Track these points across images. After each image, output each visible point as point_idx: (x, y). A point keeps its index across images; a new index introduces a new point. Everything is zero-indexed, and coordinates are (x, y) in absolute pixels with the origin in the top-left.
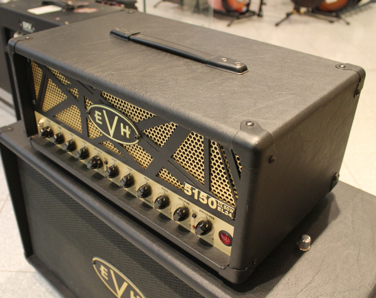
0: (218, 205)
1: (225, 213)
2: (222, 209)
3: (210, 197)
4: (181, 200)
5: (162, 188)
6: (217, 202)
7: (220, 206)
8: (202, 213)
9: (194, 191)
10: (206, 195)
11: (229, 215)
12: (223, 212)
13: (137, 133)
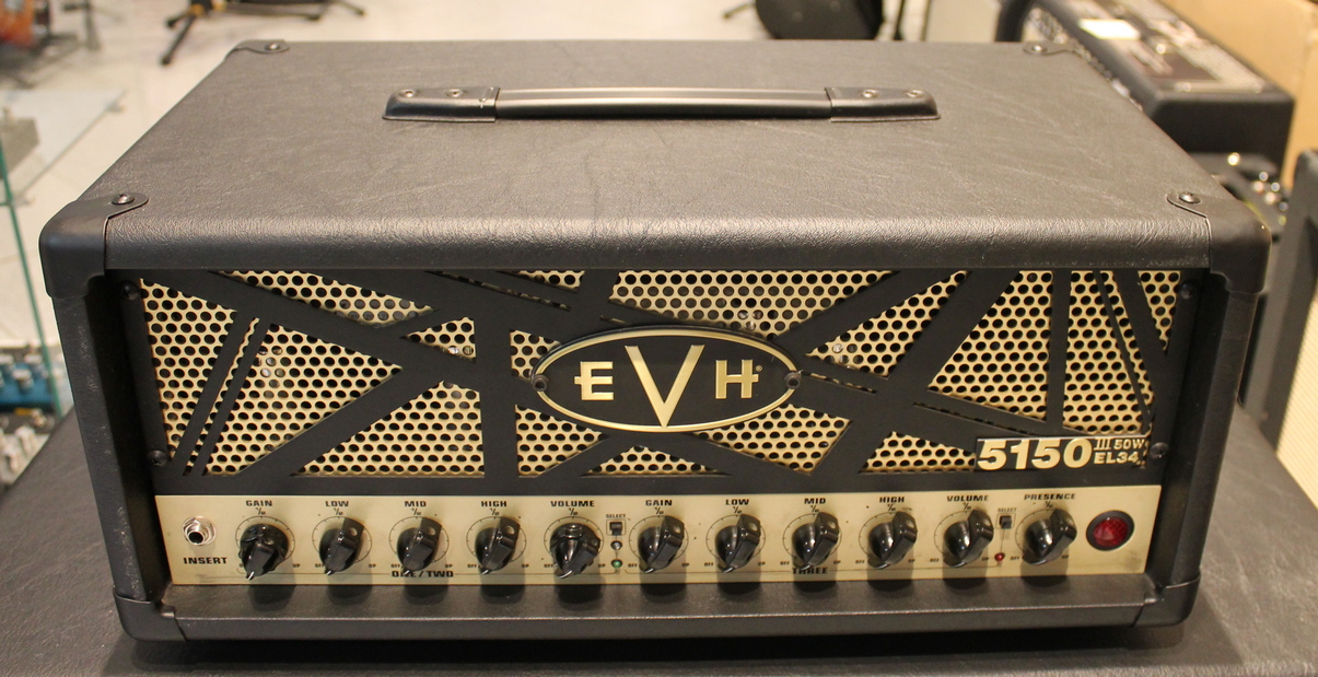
0: (1097, 448)
1: (1118, 460)
2: (1109, 454)
3: (1070, 440)
6: (1093, 443)
7: (1103, 448)
8: (1034, 501)
9: (1014, 449)
10: (1056, 441)
11: (1130, 459)
12: (1112, 458)
13: (791, 367)
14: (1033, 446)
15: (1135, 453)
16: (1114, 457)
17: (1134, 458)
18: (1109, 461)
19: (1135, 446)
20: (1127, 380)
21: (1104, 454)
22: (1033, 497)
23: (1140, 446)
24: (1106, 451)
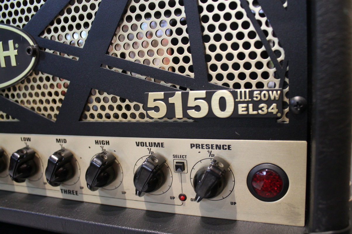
0: (239, 99)
1: (260, 111)
2: (251, 106)
3: (215, 92)
4: (143, 144)
5: (97, 142)
6: (234, 94)
7: (243, 99)
8: (198, 150)
9: (171, 100)
10: (202, 93)
11: (270, 110)
12: (253, 110)
13: (31, 43)
14: (185, 98)
15: (274, 105)
16: (255, 108)
17: (273, 109)
18: (251, 112)
19: (272, 98)
20: (252, 28)
21: (245, 105)
22: (197, 146)
23: (277, 97)
24: (248, 103)
